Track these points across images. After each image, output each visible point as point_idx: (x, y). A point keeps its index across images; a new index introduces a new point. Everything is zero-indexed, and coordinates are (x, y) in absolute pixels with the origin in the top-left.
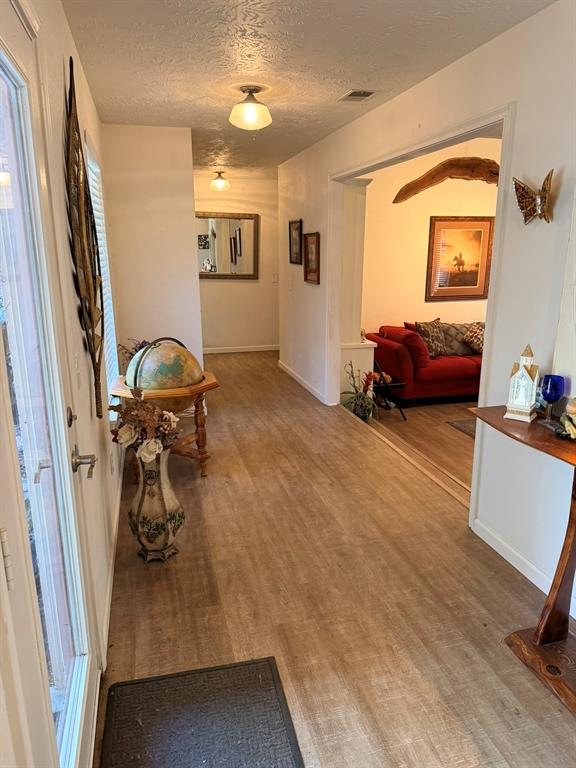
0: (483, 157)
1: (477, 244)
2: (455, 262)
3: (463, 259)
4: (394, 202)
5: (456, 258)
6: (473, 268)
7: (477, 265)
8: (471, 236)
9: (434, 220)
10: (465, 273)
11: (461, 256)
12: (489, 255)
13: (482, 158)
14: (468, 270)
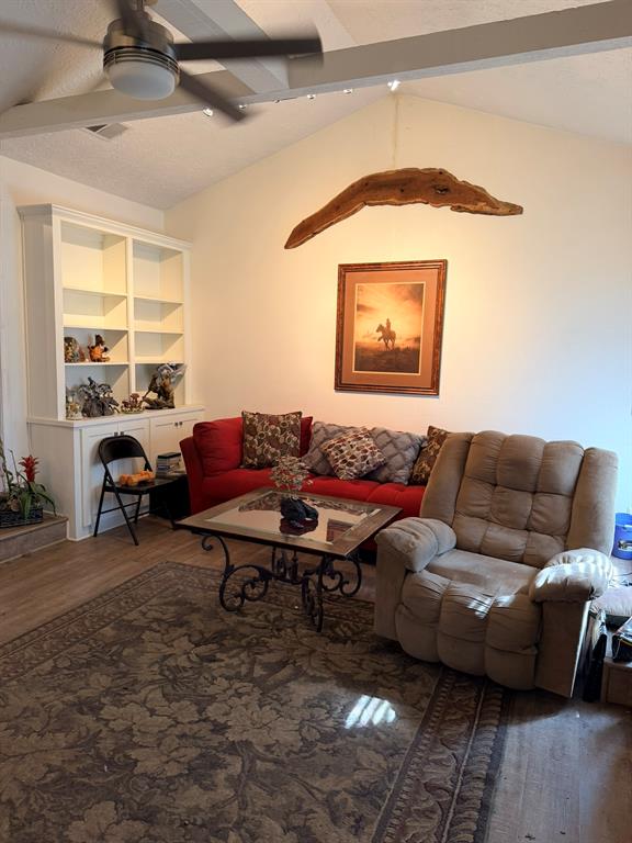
0: (422, 165)
1: (417, 306)
2: (380, 334)
3: (392, 328)
4: (286, 247)
5: (380, 328)
6: (411, 345)
7: (417, 340)
8: (405, 293)
9: (345, 270)
10: (397, 351)
11: (389, 324)
12: (439, 323)
13: (421, 167)
14: (402, 347)
